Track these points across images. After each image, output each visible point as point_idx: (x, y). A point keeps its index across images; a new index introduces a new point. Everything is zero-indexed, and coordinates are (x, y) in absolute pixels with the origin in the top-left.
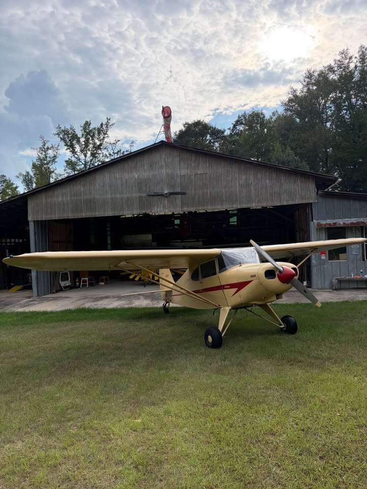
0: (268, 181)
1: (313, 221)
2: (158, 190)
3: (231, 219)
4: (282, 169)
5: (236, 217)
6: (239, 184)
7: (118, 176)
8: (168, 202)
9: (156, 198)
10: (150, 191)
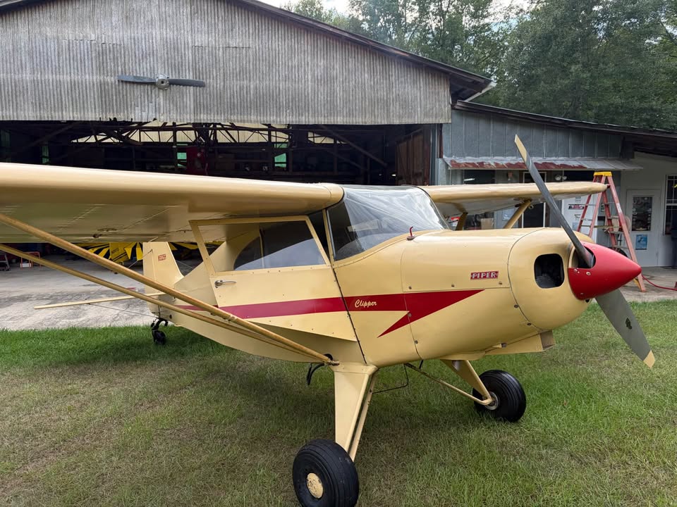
0: (366, 75)
1: (441, 157)
2: (143, 72)
3: (276, 158)
4: (395, 55)
5: (285, 155)
6: (313, 75)
7: (49, 32)
8: (165, 100)
9: (138, 90)
10: (124, 72)
